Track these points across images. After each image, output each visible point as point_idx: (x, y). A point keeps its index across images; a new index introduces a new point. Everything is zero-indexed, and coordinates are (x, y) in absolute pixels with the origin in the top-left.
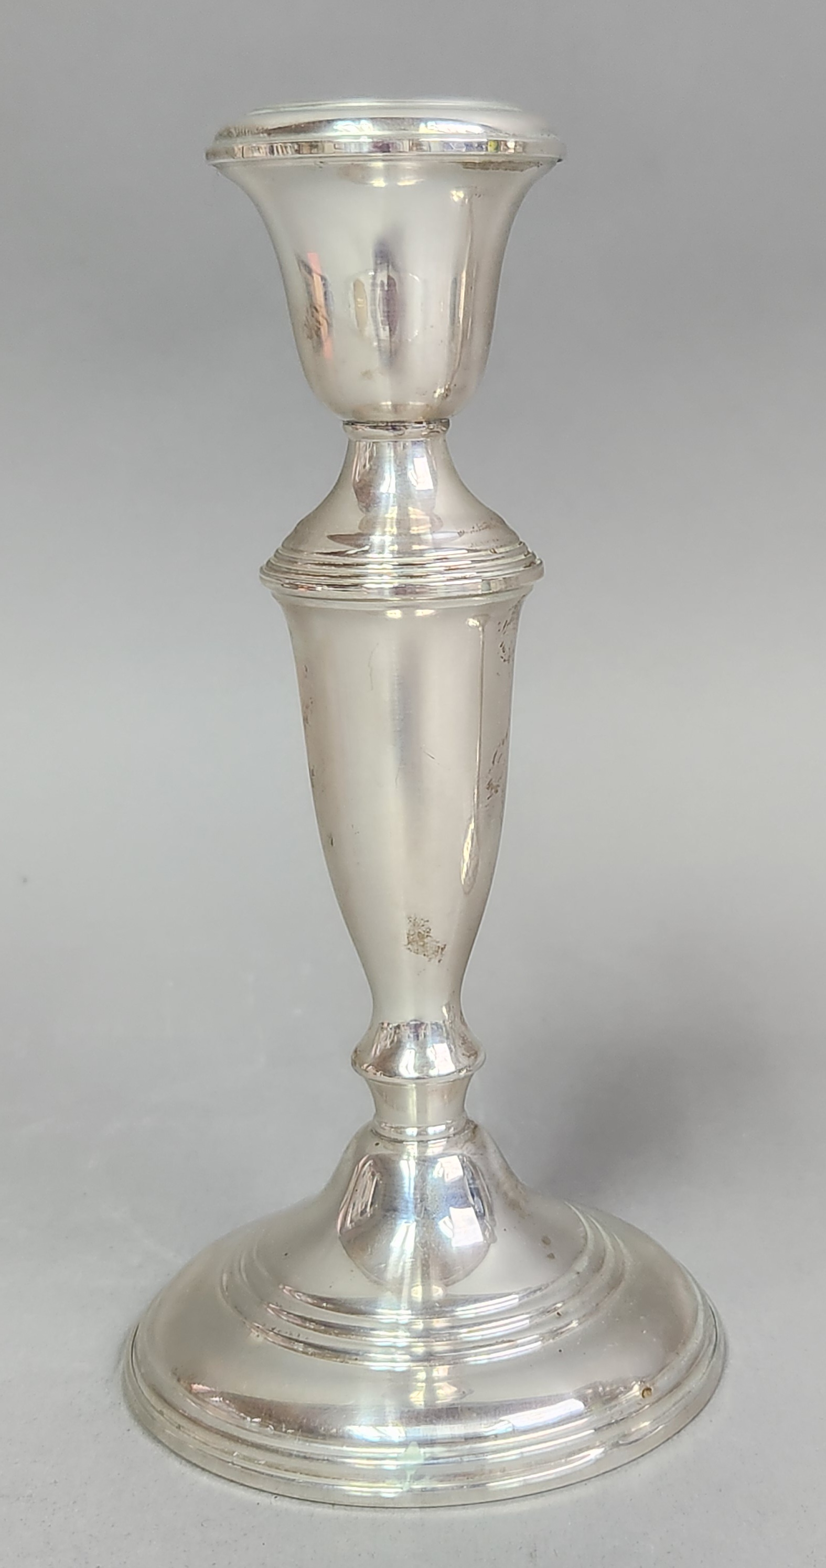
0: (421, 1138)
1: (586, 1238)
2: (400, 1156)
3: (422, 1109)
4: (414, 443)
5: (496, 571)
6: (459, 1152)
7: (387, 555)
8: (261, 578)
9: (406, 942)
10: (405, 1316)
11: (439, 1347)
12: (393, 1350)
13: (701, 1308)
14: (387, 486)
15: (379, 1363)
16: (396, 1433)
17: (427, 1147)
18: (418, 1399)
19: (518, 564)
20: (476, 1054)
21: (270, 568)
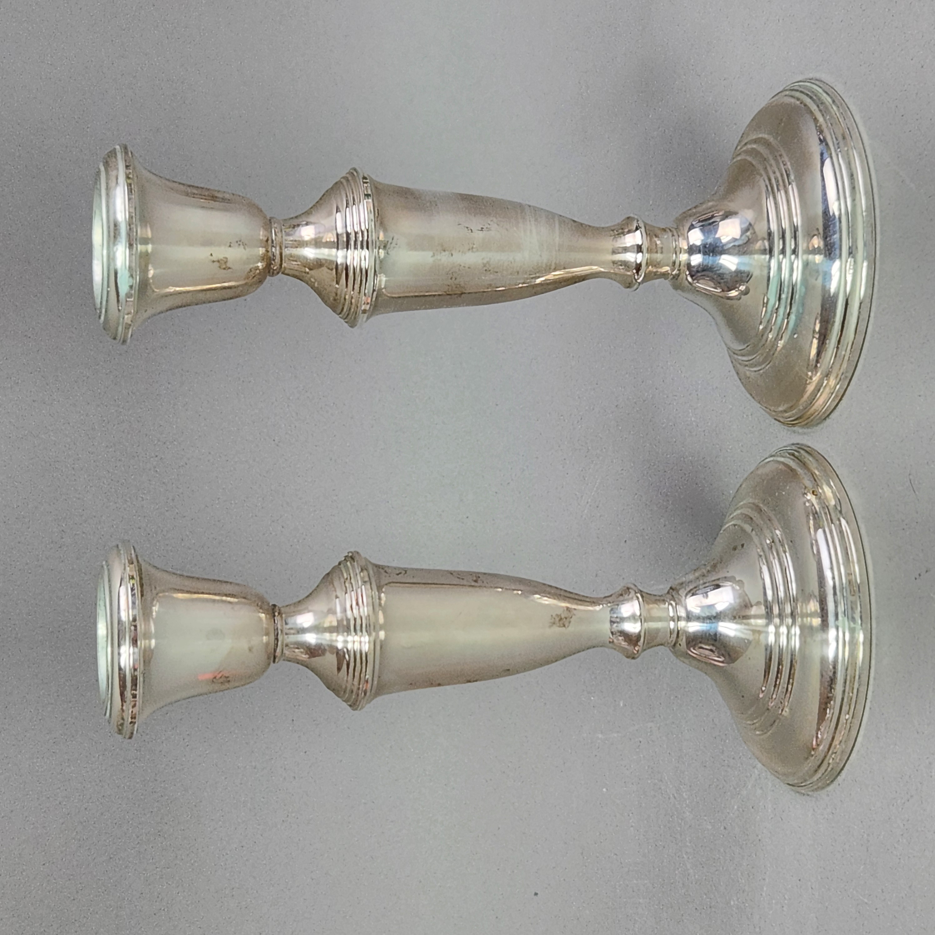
0: (676, 620)
1: (735, 525)
2: (685, 632)
3: (660, 619)
4: (286, 624)
5: (358, 578)
6: (684, 597)
7: (350, 638)
8: (360, 709)
9: (564, 628)
10: (772, 629)
11: (788, 610)
12: (790, 635)
13: (775, 458)
14: (311, 638)
15: (796, 643)
16: (832, 633)
17: (681, 617)
18: (816, 622)
19: (353, 566)
20: (628, 589)
21: (354, 705)
